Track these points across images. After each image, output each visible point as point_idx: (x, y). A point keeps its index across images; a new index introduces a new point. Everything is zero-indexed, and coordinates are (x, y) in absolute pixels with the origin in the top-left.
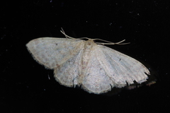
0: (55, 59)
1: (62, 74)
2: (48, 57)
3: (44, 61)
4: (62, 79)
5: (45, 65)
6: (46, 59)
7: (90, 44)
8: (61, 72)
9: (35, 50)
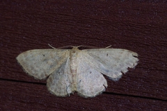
0: (44, 70)
1: (55, 86)
2: (37, 69)
3: (34, 72)
4: (55, 90)
5: (34, 76)
6: (35, 71)
7: (74, 52)
8: (54, 84)
9: (24, 63)
